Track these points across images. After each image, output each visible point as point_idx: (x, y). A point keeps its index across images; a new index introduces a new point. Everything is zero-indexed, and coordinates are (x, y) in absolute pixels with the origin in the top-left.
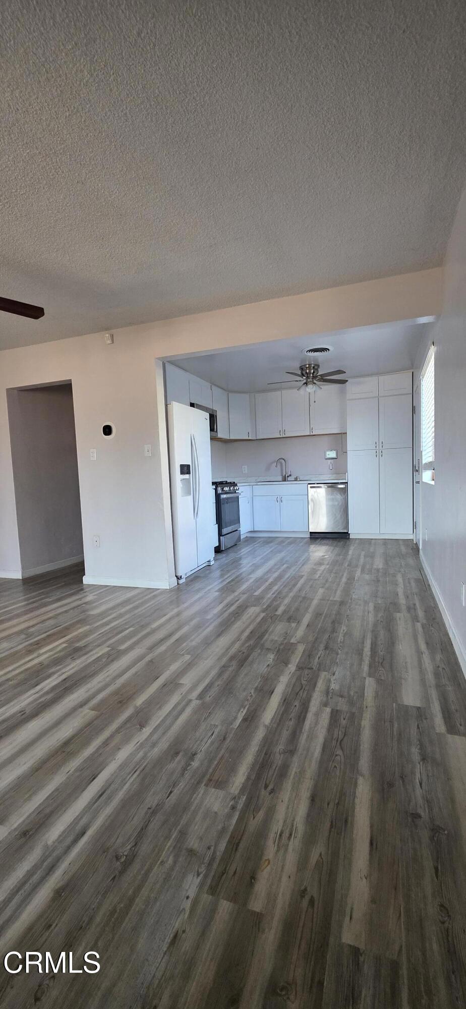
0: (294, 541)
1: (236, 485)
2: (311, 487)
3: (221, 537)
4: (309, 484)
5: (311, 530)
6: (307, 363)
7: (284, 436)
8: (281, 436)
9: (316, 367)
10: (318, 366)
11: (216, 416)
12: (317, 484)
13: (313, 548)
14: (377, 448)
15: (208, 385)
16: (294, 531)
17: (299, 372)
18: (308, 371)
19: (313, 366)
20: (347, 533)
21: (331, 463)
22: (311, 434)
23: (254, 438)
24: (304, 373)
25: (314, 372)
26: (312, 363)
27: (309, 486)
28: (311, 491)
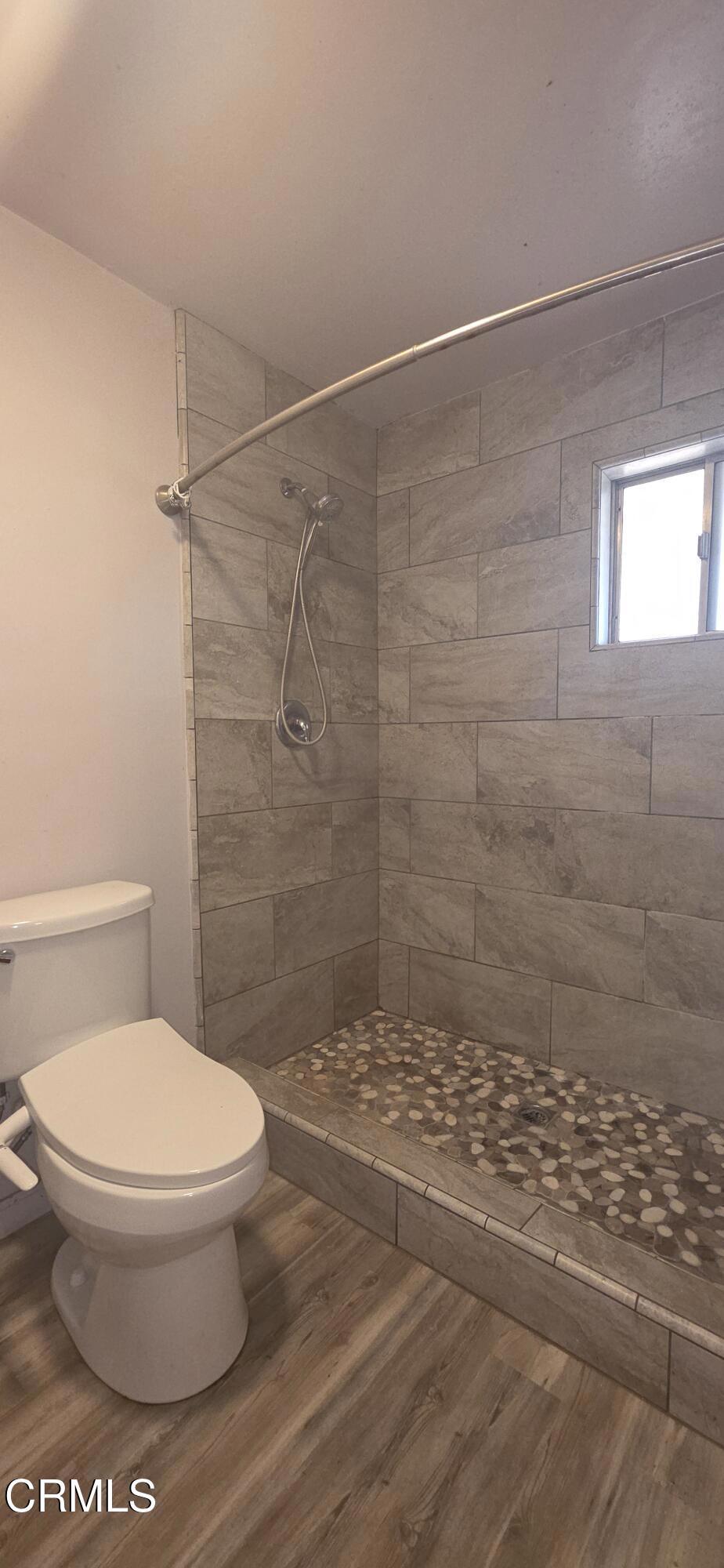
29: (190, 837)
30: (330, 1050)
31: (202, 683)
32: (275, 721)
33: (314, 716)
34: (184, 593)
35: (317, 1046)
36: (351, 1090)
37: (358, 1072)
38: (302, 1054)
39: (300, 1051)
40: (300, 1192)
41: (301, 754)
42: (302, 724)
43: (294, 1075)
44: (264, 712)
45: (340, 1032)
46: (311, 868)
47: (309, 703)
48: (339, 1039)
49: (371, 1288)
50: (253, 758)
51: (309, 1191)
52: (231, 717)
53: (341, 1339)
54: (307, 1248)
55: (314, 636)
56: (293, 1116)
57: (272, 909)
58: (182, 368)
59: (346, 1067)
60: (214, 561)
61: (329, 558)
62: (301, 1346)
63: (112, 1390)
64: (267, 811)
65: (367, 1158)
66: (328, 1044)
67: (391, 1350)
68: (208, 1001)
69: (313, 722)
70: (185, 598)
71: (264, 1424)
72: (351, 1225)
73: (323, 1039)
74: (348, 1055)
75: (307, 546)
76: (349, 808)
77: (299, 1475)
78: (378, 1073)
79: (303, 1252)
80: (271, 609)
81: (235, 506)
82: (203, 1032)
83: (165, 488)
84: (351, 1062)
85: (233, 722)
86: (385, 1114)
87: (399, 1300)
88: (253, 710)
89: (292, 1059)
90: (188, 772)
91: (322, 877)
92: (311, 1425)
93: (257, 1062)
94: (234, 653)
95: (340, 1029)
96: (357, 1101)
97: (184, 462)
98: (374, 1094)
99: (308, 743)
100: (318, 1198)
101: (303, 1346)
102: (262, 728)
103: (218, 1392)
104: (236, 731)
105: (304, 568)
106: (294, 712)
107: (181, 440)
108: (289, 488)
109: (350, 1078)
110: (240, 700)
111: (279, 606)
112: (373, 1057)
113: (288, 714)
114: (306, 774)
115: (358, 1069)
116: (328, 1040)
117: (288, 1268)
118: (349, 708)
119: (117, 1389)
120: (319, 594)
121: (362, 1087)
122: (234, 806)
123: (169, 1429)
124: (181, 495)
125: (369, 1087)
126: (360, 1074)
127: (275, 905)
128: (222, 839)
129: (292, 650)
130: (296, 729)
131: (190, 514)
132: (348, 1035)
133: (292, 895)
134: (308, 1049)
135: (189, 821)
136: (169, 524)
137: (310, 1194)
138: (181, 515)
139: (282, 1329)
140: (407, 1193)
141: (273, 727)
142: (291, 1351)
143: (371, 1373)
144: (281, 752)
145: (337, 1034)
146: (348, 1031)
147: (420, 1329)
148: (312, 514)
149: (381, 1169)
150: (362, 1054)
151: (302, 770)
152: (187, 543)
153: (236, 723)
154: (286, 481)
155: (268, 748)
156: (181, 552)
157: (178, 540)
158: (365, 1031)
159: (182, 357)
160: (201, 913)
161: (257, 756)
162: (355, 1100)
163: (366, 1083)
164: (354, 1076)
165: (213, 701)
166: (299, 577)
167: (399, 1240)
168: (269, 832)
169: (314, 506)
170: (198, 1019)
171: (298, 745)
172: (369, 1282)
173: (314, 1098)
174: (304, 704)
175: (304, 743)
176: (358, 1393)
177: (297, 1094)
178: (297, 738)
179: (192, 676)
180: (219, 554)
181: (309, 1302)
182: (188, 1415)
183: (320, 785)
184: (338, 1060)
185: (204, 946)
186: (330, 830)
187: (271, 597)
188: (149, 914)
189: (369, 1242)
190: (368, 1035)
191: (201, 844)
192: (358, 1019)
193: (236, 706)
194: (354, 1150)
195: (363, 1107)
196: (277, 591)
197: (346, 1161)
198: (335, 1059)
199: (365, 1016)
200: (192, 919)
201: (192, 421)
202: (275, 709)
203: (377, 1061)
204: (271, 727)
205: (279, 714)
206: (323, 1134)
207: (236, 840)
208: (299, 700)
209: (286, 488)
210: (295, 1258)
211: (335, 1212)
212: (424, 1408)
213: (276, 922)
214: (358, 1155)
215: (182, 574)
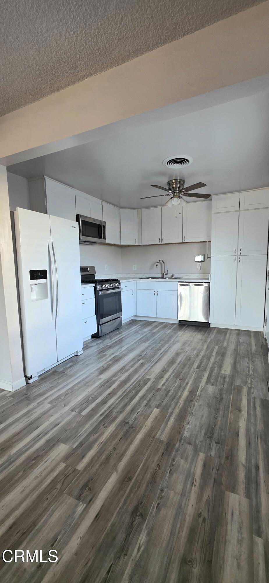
0: (165, 326)
1: (119, 282)
2: (180, 285)
3: (99, 326)
4: (179, 282)
5: (179, 319)
6: (174, 178)
7: (162, 243)
8: (161, 243)
9: (182, 182)
10: (184, 181)
11: (104, 227)
12: (186, 282)
13: (180, 333)
14: (236, 254)
15: (100, 201)
16: (166, 318)
17: (167, 188)
18: (174, 186)
19: (179, 181)
20: (208, 323)
21: (199, 265)
22: (184, 242)
23: (141, 244)
24: (171, 187)
25: (179, 187)
26: (179, 178)
27: (179, 283)
28: (181, 288)
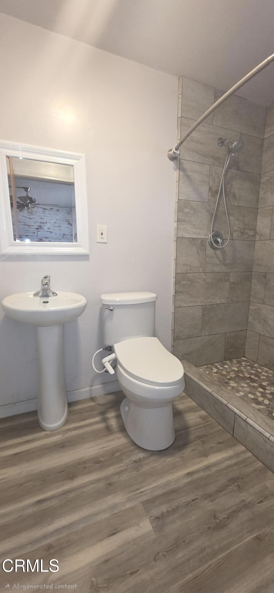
29: (173, 280)
30: (221, 366)
31: (180, 224)
32: (208, 239)
33: (225, 237)
34: (176, 190)
35: (216, 364)
36: (226, 381)
37: (230, 376)
38: (210, 366)
39: (209, 364)
40: (200, 408)
41: (218, 252)
42: (219, 240)
43: (205, 372)
44: (204, 235)
45: (226, 362)
46: (219, 297)
47: (223, 232)
48: (226, 364)
49: (220, 445)
50: (198, 252)
51: (203, 408)
52: (191, 237)
53: (205, 455)
54: (199, 425)
55: (228, 204)
56: (200, 382)
57: (202, 311)
58: (180, 100)
59: (226, 374)
60: (188, 176)
61: (238, 170)
62: (191, 452)
63: (132, 440)
64: (203, 273)
65: (225, 402)
66: (221, 364)
67: (223, 466)
68: (176, 338)
69: (225, 239)
70: (176, 192)
71: (174, 467)
72: (217, 424)
73: (219, 362)
74: (228, 370)
75: (227, 165)
76: (238, 275)
77: (183, 485)
78: (238, 378)
79: (198, 426)
80: (210, 193)
81: (198, 153)
82: (173, 348)
83: (171, 150)
84: (229, 373)
85: (191, 239)
86: (238, 392)
87: (230, 453)
88: (200, 234)
89: (206, 366)
90: (173, 257)
91: (223, 301)
92: (189, 474)
93: (192, 364)
94: (194, 212)
95: (227, 361)
96: (227, 385)
97: (179, 139)
98: (235, 385)
99: (221, 247)
100: (206, 412)
101: (192, 452)
102: (203, 241)
103: (162, 453)
104: (192, 242)
105: (225, 175)
106: (216, 235)
107: (178, 130)
108: (222, 141)
109: (226, 377)
110: (194, 230)
111: (213, 192)
112: (238, 373)
113: (214, 236)
114: (219, 260)
115: (230, 375)
116: (221, 363)
117: (192, 429)
118: (241, 234)
119: (133, 440)
120: (232, 186)
121: (231, 382)
122: (190, 270)
123: (146, 456)
124: (176, 152)
125: (234, 382)
126: (231, 377)
127: (203, 309)
128: (184, 282)
129: (217, 210)
130: (217, 242)
131: (180, 159)
132: (229, 363)
133: (211, 306)
134: (212, 364)
135: (173, 274)
136: (172, 164)
137: (204, 410)
138: (176, 160)
139: (185, 445)
140: (239, 419)
141: (207, 241)
142: (187, 452)
143: (214, 469)
144: (210, 251)
145: (225, 362)
146: (229, 362)
147: (236, 464)
148: (230, 151)
149: (230, 407)
150: (234, 371)
151: (218, 258)
152: (178, 170)
153: (193, 239)
154: (220, 139)
155: (204, 249)
156: (175, 174)
157: (175, 170)
158: (237, 364)
159: (180, 96)
160: (175, 308)
161: (200, 252)
162: (226, 385)
163: (233, 381)
164: (228, 377)
165: (184, 231)
166: (223, 179)
167: (234, 434)
168: (202, 281)
169: (231, 147)
170: (172, 344)
171: (218, 248)
172: (220, 443)
173: (209, 379)
174: (221, 232)
175: (219, 247)
176: (207, 473)
177: (203, 376)
178: (217, 245)
179: (177, 221)
180: (190, 173)
181: (196, 441)
182: (152, 455)
183: (226, 265)
184: (223, 370)
185: (175, 320)
186: (228, 283)
187: (210, 189)
188: (155, 303)
189: (222, 431)
190: (238, 365)
191: (177, 283)
192: (235, 359)
193: (193, 232)
194: (220, 398)
195: (230, 388)
196: (213, 186)
197: (217, 401)
198: (222, 370)
199: (238, 358)
200: (171, 309)
201: (183, 121)
202: (209, 234)
203: (239, 374)
204: (206, 241)
205: (210, 236)
206: (210, 390)
207: (189, 283)
208: (219, 230)
209: (220, 142)
210: (194, 427)
211: (212, 418)
212: (231, 487)
213: (203, 315)
214: (222, 400)
215: (175, 182)
